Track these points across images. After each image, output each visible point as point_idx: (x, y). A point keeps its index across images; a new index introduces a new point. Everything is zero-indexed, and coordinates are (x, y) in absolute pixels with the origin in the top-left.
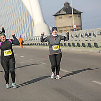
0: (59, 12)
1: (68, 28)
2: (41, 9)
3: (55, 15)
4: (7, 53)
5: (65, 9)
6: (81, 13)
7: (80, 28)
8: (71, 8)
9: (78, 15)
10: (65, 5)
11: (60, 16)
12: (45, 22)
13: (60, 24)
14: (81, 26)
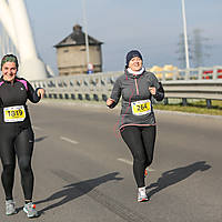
0: (64, 41)
1: (78, 70)
2: (33, 34)
3: (58, 47)
4: (12, 115)
5: (73, 37)
6: (100, 44)
7: (98, 69)
8: (84, 35)
9: (95, 48)
10: (74, 29)
11: (65, 49)
12: (39, 58)
13: (65, 62)
14: (100, 66)
